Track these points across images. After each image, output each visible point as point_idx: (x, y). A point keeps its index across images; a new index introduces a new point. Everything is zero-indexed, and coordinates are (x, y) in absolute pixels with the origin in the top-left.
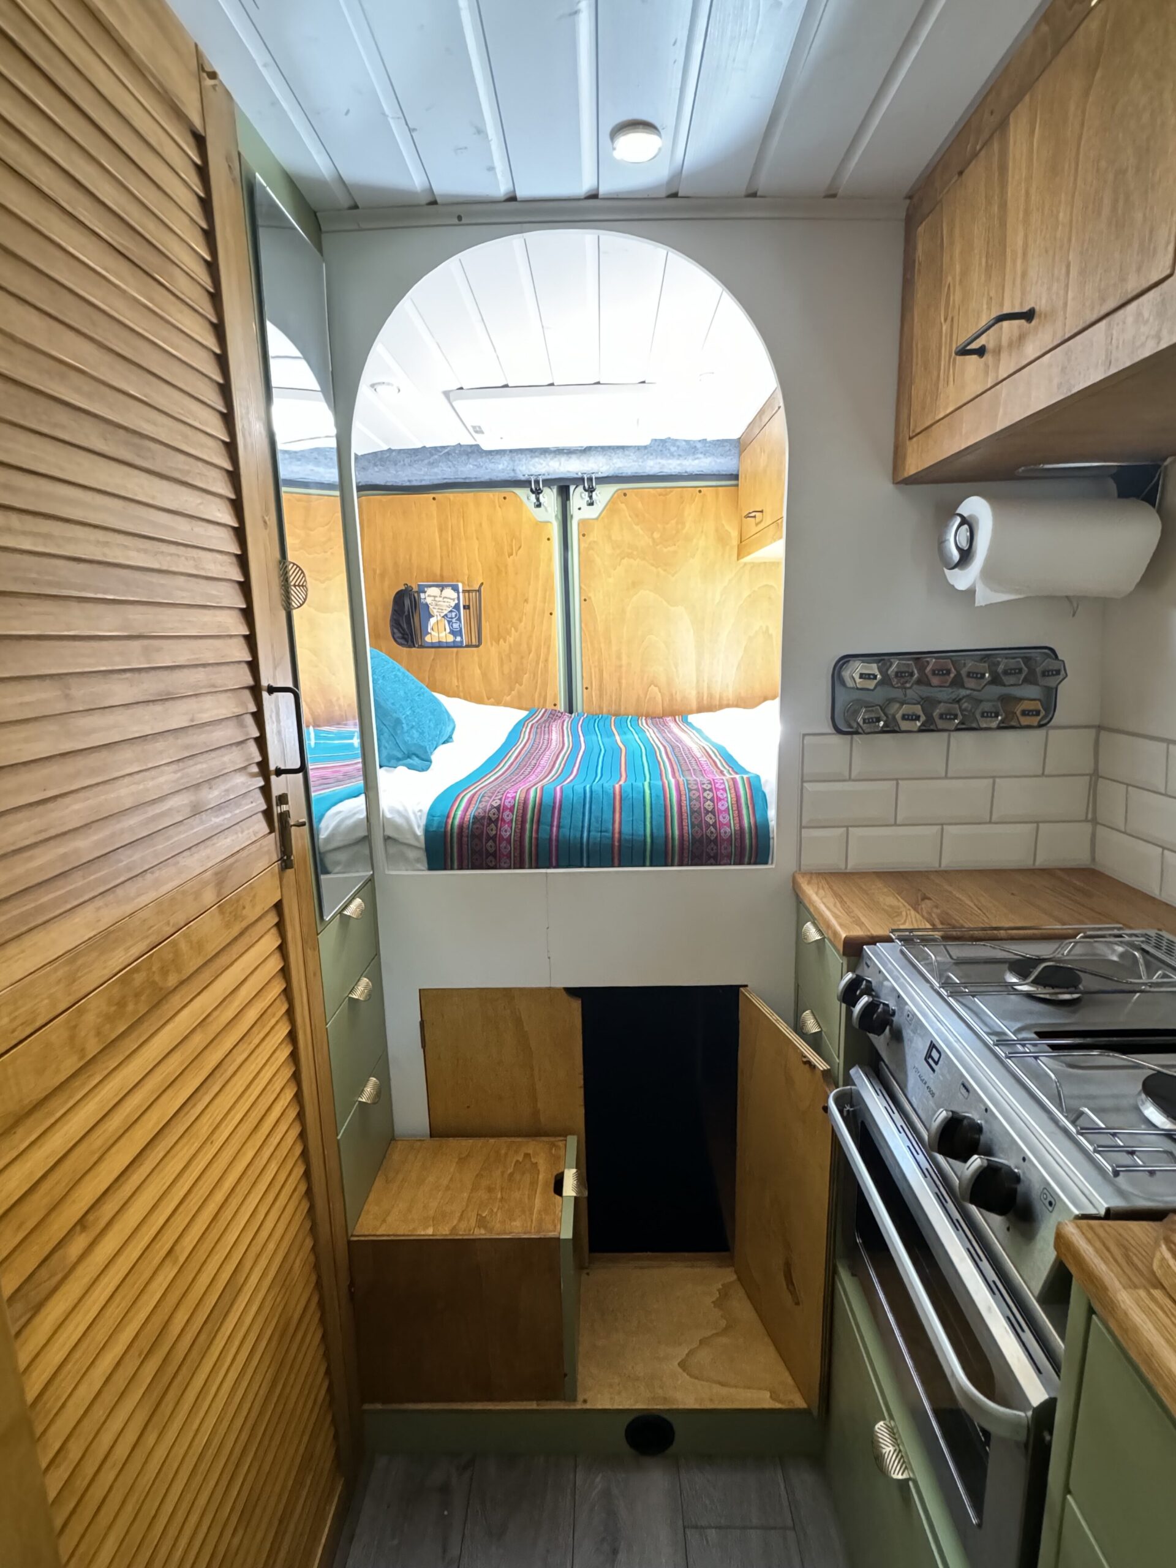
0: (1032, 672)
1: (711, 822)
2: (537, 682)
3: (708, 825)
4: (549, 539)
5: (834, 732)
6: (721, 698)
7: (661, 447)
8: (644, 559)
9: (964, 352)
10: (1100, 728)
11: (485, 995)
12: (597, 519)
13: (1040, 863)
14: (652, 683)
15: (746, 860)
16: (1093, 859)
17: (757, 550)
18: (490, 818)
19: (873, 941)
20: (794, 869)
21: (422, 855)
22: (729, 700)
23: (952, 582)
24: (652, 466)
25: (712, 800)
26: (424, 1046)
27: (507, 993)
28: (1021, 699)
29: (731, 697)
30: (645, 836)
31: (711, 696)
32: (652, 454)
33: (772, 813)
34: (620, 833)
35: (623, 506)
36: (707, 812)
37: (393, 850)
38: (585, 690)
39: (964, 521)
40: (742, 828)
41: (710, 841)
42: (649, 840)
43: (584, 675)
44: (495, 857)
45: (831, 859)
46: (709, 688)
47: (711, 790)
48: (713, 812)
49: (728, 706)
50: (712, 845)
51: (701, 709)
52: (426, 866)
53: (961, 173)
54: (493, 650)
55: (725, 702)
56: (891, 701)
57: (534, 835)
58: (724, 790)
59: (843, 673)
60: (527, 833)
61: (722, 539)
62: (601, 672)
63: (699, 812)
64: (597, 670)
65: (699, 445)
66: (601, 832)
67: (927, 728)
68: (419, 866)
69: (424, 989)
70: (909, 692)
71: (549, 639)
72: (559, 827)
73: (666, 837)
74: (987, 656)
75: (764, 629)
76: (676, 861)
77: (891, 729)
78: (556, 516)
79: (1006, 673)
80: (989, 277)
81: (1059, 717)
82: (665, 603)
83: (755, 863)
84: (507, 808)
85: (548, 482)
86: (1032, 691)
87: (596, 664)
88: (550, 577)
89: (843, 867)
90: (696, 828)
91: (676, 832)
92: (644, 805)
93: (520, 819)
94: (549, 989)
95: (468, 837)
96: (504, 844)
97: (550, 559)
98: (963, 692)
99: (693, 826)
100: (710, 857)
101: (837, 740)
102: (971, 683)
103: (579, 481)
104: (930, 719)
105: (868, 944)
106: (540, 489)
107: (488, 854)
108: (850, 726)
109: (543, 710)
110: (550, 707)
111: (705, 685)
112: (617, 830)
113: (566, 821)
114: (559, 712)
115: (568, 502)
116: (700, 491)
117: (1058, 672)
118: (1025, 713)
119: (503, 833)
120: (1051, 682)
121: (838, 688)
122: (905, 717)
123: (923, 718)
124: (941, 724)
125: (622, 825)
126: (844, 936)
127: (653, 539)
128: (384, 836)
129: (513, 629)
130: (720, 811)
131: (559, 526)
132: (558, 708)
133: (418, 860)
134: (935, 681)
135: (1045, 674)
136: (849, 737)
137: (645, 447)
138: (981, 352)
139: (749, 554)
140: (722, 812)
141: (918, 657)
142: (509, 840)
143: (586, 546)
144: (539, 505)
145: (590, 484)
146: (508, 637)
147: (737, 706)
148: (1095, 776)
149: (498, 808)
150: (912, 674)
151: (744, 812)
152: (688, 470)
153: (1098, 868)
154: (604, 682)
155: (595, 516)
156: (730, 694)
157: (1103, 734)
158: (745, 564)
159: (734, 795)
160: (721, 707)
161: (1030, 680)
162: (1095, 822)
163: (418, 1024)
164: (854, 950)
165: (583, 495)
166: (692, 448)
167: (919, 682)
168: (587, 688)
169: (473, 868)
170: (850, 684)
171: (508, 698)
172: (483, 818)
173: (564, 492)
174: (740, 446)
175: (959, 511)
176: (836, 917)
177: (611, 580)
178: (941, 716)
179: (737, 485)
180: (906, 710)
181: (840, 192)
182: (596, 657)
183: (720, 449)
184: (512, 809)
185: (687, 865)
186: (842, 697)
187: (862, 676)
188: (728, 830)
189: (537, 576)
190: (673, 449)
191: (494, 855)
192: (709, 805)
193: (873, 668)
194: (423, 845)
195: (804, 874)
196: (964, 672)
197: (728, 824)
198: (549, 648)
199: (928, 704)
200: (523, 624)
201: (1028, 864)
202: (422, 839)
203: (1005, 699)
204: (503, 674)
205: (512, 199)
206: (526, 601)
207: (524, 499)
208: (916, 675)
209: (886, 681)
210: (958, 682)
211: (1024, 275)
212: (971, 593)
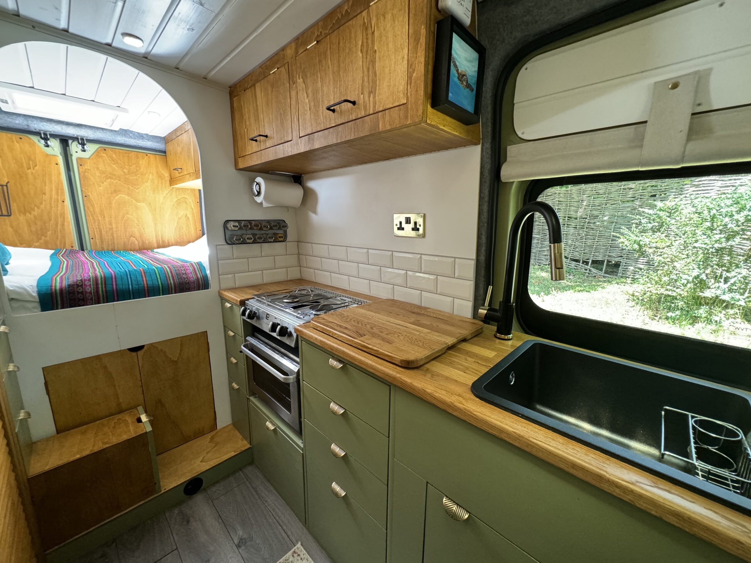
0: (280, 226)
1: (186, 277)
2: (58, 235)
3: (184, 278)
4: (57, 164)
5: (225, 243)
6: (168, 243)
7: (124, 132)
8: (120, 180)
9: (252, 140)
10: (298, 242)
11: (84, 362)
12: (89, 158)
13: (289, 279)
14: (132, 236)
15: (201, 288)
16: (301, 277)
17: (181, 183)
18: (77, 285)
19: (248, 300)
20: (218, 289)
21: (38, 305)
22: (172, 243)
23: (256, 200)
24: (120, 139)
25: (184, 270)
26: (48, 393)
27: (98, 358)
28: (278, 234)
29: (173, 241)
30: (159, 284)
31: (163, 241)
32: (119, 135)
33: (208, 272)
34: (147, 284)
35: (104, 155)
36: (183, 274)
37: (15, 304)
38: (91, 240)
39: (257, 184)
40: (198, 278)
41: (186, 283)
42: (160, 285)
43: (90, 232)
44: (84, 301)
45: (231, 285)
46: (162, 238)
47: (183, 267)
48: (185, 274)
49: (172, 245)
50: (187, 285)
51: (159, 247)
52: (40, 309)
53: (245, 91)
54: (22, 218)
55: (171, 244)
56: (243, 234)
57: (104, 289)
58: (188, 266)
59: (227, 226)
60: (100, 289)
61: (160, 177)
62: (101, 231)
63: (180, 274)
64: (98, 230)
65: (145, 136)
66: (138, 285)
67: (254, 242)
68: (35, 310)
69: (45, 367)
70: (248, 231)
71: (63, 215)
72: (116, 285)
73: (168, 284)
74: (268, 221)
75: (185, 214)
76: (173, 292)
77: (244, 243)
78: (60, 153)
79: (273, 226)
80: (256, 122)
81: (288, 239)
82: (134, 201)
83: (204, 289)
84: (86, 280)
85: (54, 136)
86: (281, 232)
87: (97, 227)
88: (60, 182)
89: (234, 286)
90: (180, 280)
91: (172, 282)
92: (156, 274)
93: (95, 283)
94: (120, 351)
95: (66, 293)
96: (88, 295)
97: (59, 174)
98: (263, 232)
99: (178, 279)
100: (187, 289)
101: (227, 247)
102: (265, 229)
103: (75, 139)
104: (255, 239)
105: (247, 301)
106: (48, 138)
107: (79, 300)
108: (232, 242)
109: (65, 249)
110: (68, 247)
111: (160, 237)
112: (145, 283)
113: (119, 282)
114: (76, 250)
115: (67, 148)
116: (147, 155)
117: (286, 226)
118: (280, 237)
119: (87, 290)
120: (285, 229)
121: (226, 230)
122: (248, 239)
123: (253, 239)
124: (258, 241)
125: (147, 281)
126: (239, 300)
127: (124, 172)
128: (9, 299)
129: (36, 208)
130: (188, 274)
131: (63, 158)
132: (75, 248)
133: (34, 308)
134: (255, 228)
135: (283, 227)
136: (231, 245)
137: (115, 131)
138: (256, 141)
139: (176, 184)
140: (189, 273)
141: (250, 221)
142: (90, 293)
143: (83, 170)
144: (48, 146)
145: (83, 142)
146: (32, 212)
147: (176, 245)
148: (299, 254)
149: (81, 280)
150: (248, 226)
151: (198, 272)
152: (139, 145)
153: (303, 278)
154: (103, 235)
155: (88, 157)
156: (172, 240)
157: (299, 243)
158: (173, 188)
159: (192, 268)
160: (169, 246)
161: (279, 228)
162: (300, 266)
163: (43, 385)
164: (243, 303)
165: (78, 146)
166: (141, 136)
167: (250, 229)
168: (92, 239)
169: (70, 307)
170: (230, 229)
171: (37, 244)
172: (73, 285)
173: (64, 141)
174: (166, 140)
175: (255, 180)
176: (236, 297)
177: (101, 188)
178: (258, 238)
179: (166, 156)
180: (248, 236)
181: (208, 78)
182: (97, 224)
183: (156, 140)
184: (89, 280)
185: (178, 293)
186: (228, 233)
187: (233, 226)
188: (193, 279)
189: (51, 182)
190: (131, 135)
191: (83, 300)
192: (183, 272)
193: (237, 224)
194: (38, 300)
195: (222, 290)
196: (263, 226)
197: (192, 277)
198: (64, 218)
199: (254, 235)
200: (43, 205)
201: (286, 279)
202: (37, 297)
203: (275, 234)
204: (31, 231)
205: (66, 31)
206: (45, 194)
207: (36, 141)
208: (249, 226)
209: (241, 228)
210: (261, 229)
211: (264, 126)
212: (261, 204)
